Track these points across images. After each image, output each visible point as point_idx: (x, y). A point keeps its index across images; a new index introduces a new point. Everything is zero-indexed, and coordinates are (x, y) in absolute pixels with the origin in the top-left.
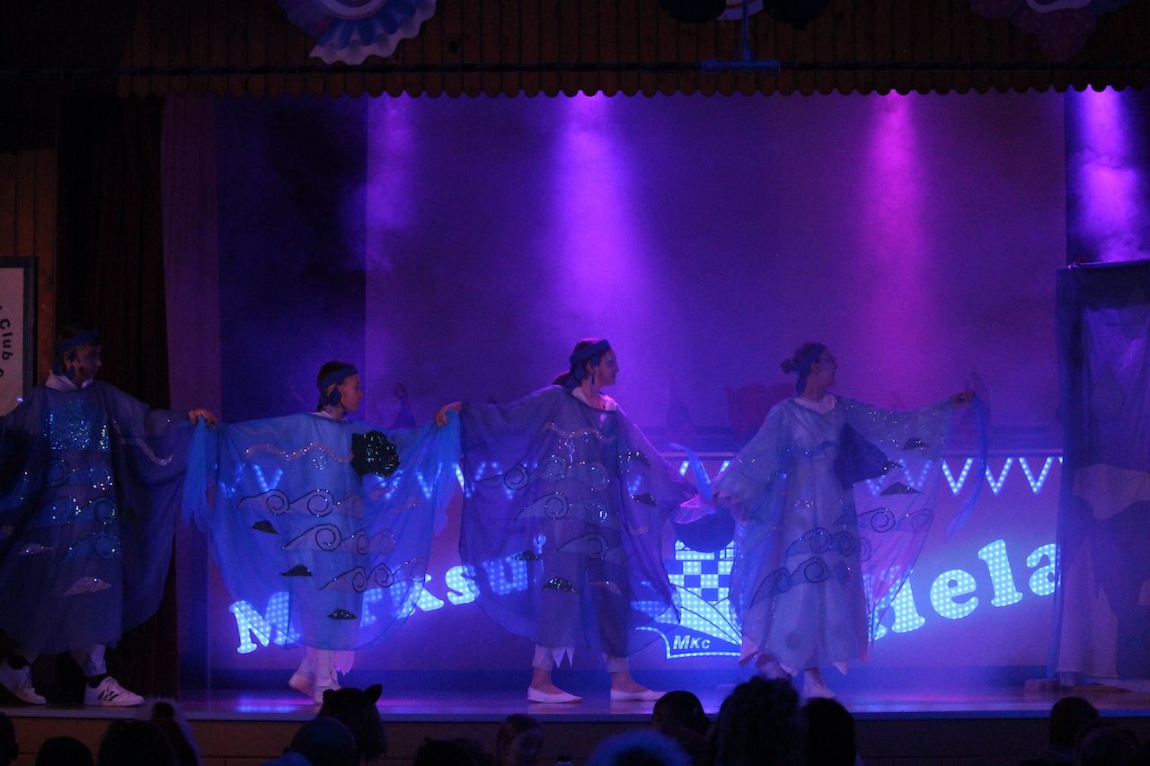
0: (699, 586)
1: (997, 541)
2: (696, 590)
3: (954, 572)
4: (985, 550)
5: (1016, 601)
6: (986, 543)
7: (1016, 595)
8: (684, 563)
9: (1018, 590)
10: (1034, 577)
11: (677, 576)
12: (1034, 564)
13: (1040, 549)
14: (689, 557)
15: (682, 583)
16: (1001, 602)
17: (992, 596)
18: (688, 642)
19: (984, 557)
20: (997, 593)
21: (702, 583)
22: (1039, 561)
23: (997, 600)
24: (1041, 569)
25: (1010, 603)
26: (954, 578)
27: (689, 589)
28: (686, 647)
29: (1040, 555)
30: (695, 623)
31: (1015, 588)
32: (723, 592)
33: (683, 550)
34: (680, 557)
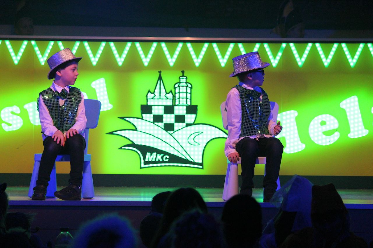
0: (162, 121)
1: (353, 97)
2: (160, 124)
3: (324, 116)
4: (344, 102)
5: (365, 135)
6: (345, 98)
7: (364, 131)
8: (153, 107)
9: (366, 128)
11: (148, 115)
14: (156, 104)
15: (152, 120)
16: (354, 135)
17: (349, 132)
18: (155, 157)
19: (344, 107)
20: (352, 130)
21: (164, 120)
23: (352, 134)
25: (360, 136)
26: (324, 120)
27: (156, 123)
28: (154, 160)
30: (160, 145)
31: (363, 127)
32: (178, 126)
33: (152, 99)
34: (150, 103)
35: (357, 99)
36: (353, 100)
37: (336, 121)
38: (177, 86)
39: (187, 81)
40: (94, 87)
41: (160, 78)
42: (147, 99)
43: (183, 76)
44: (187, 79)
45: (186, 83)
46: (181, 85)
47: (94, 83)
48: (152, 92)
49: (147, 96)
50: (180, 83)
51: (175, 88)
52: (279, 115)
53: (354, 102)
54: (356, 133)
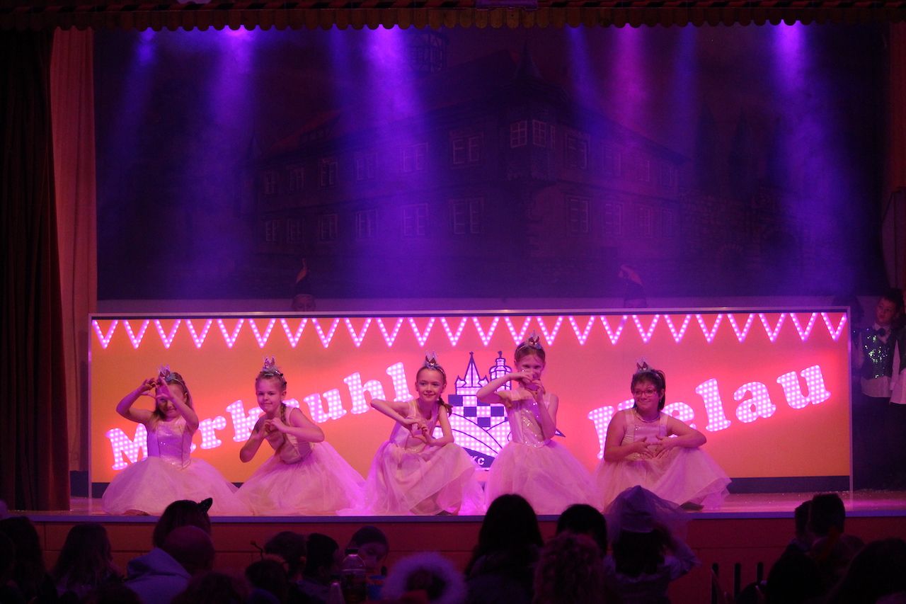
0: (475, 415)
1: (711, 380)
2: (473, 418)
3: (676, 404)
4: (701, 387)
5: (726, 427)
6: (702, 382)
7: (726, 422)
8: (464, 397)
9: (727, 419)
10: (740, 408)
11: (458, 408)
12: (740, 398)
13: (745, 386)
14: (467, 393)
15: (462, 413)
16: (714, 428)
17: (708, 424)
19: (701, 392)
20: (711, 421)
21: (478, 413)
22: (743, 395)
23: (711, 426)
24: (745, 402)
25: (721, 428)
26: (676, 409)
27: (468, 418)
29: (744, 391)
30: (473, 444)
31: (724, 417)
32: (495, 421)
33: (463, 387)
34: (461, 392)
35: (715, 382)
36: (710, 384)
37: (691, 410)
38: (492, 370)
39: (506, 364)
40: (389, 373)
41: (472, 361)
42: (456, 388)
43: (501, 358)
44: (505, 361)
45: (505, 366)
46: (498, 368)
47: (389, 369)
48: (463, 378)
49: (456, 384)
50: (497, 366)
51: (491, 373)
52: (620, 404)
53: (713, 386)
54: (716, 425)
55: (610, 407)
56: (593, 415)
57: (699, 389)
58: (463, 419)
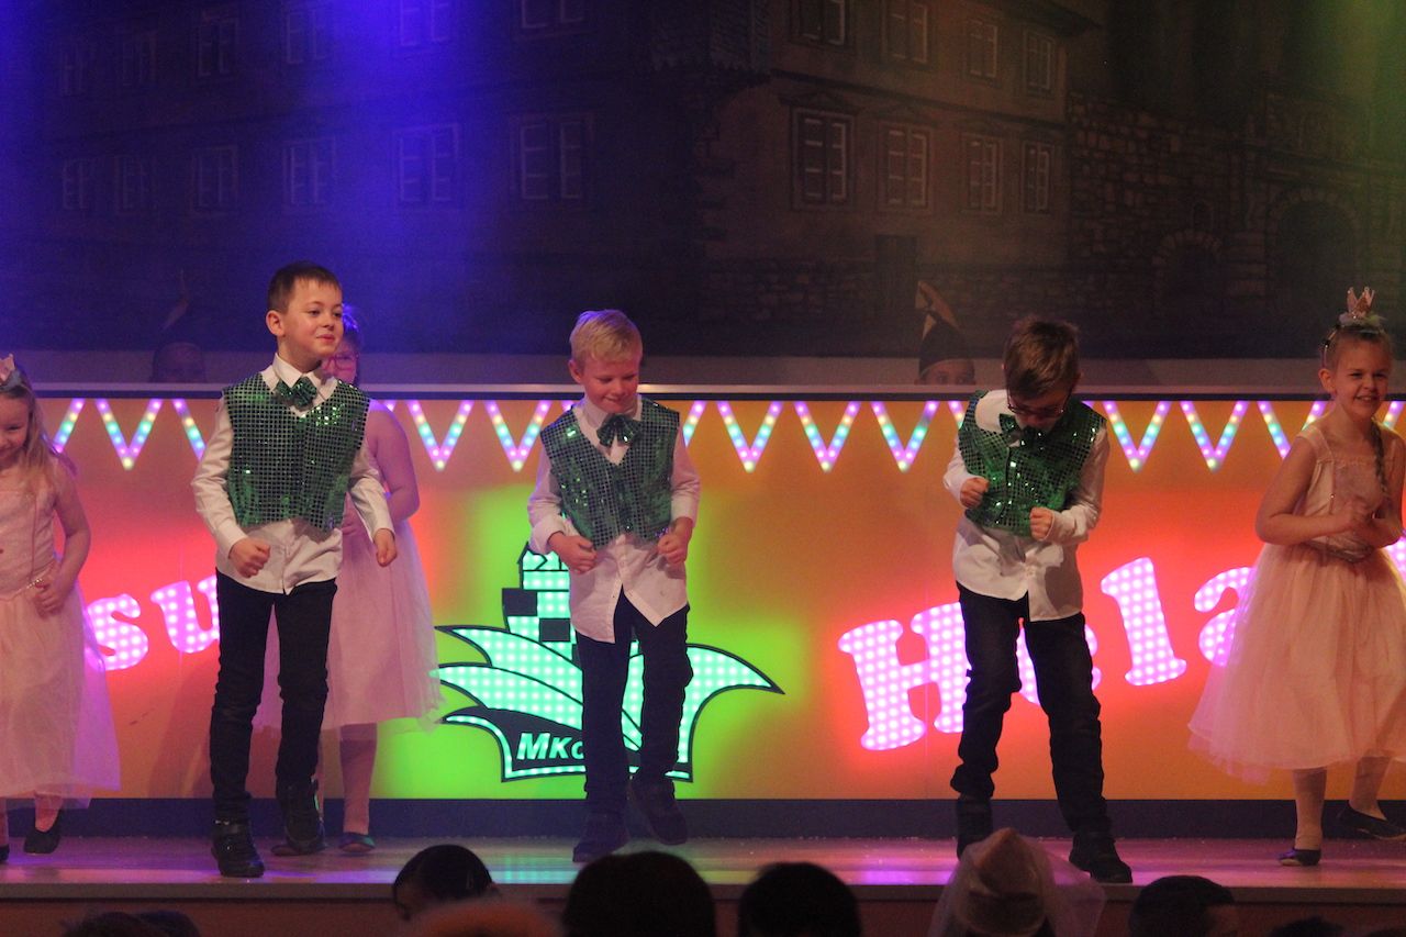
0: (566, 638)
1: (1139, 561)
2: (561, 647)
4: (1113, 576)
5: (1174, 675)
6: (1116, 565)
7: (1174, 664)
8: (539, 594)
9: (1177, 655)
10: (1209, 630)
11: (525, 619)
12: (1210, 605)
13: (1221, 577)
14: (549, 585)
15: (536, 634)
16: (1145, 677)
17: (1129, 667)
18: (546, 746)
19: (1112, 591)
20: (1137, 660)
21: (573, 633)
22: (1218, 600)
23: (1138, 673)
24: (1222, 616)
25: (1162, 679)
27: (549, 645)
28: (542, 756)
29: (1221, 589)
30: (560, 709)
31: (1171, 652)
33: (537, 570)
34: (532, 582)
35: (1150, 567)
36: (1138, 571)
42: (522, 572)
49: (520, 562)
52: (918, 617)
53: (1143, 576)
54: (1150, 671)
55: (894, 623)
56: (852, 641)
57: (1109, 584)
58: (536, 646)
